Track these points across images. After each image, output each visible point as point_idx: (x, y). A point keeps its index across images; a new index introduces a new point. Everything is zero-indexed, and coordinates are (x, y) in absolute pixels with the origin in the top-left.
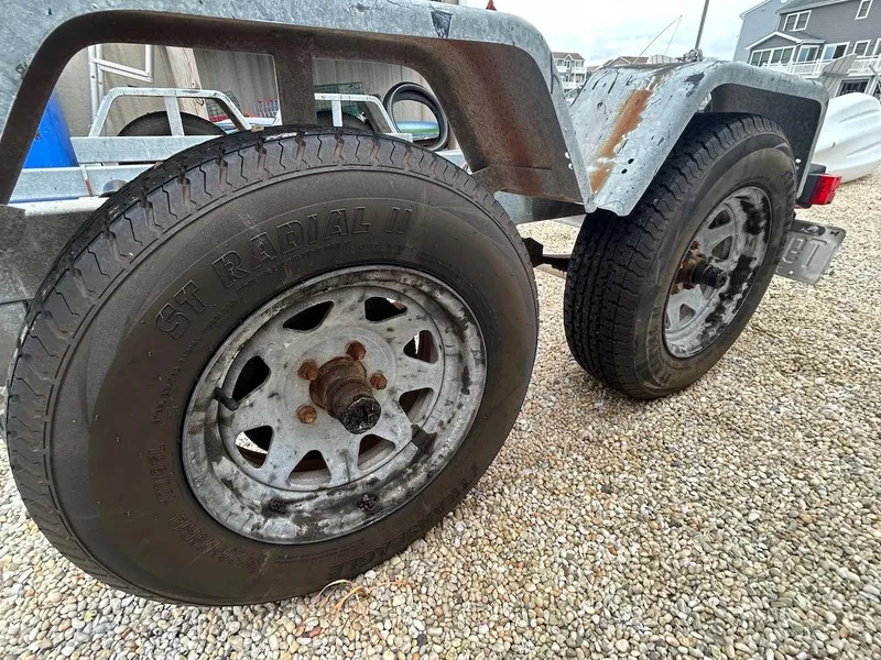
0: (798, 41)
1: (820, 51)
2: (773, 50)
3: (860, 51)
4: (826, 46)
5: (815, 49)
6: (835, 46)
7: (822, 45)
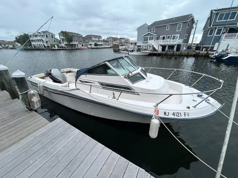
0: (155, 35)
1: (159, 38)
2: (149, 37)
3: (169, 38)
4: (160, 36)
5: (158, 37)
6: (162, 36)
7: (159, 36)
